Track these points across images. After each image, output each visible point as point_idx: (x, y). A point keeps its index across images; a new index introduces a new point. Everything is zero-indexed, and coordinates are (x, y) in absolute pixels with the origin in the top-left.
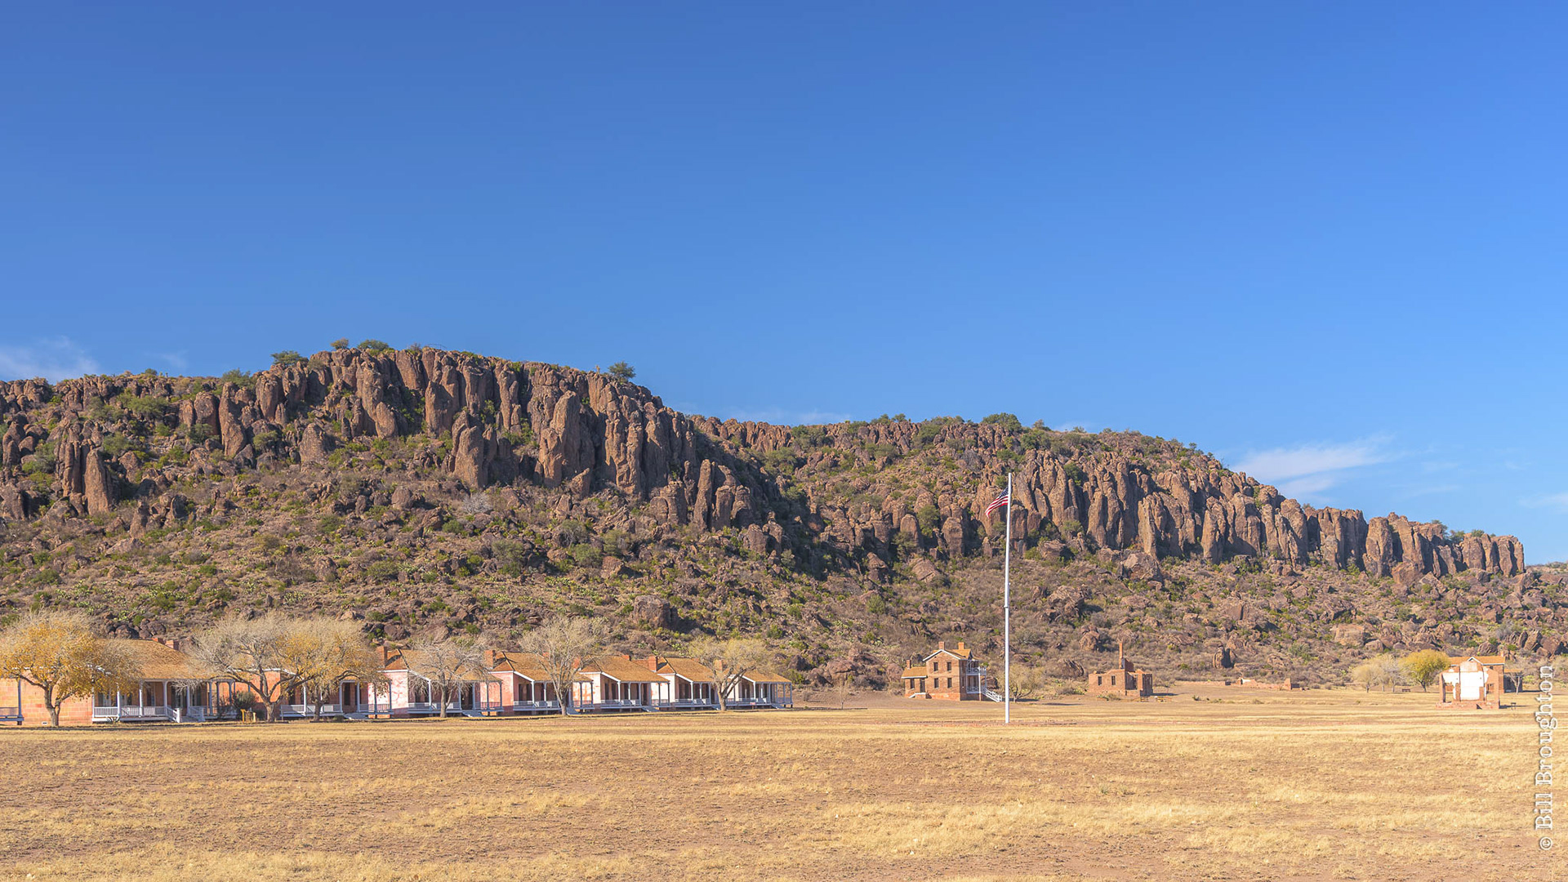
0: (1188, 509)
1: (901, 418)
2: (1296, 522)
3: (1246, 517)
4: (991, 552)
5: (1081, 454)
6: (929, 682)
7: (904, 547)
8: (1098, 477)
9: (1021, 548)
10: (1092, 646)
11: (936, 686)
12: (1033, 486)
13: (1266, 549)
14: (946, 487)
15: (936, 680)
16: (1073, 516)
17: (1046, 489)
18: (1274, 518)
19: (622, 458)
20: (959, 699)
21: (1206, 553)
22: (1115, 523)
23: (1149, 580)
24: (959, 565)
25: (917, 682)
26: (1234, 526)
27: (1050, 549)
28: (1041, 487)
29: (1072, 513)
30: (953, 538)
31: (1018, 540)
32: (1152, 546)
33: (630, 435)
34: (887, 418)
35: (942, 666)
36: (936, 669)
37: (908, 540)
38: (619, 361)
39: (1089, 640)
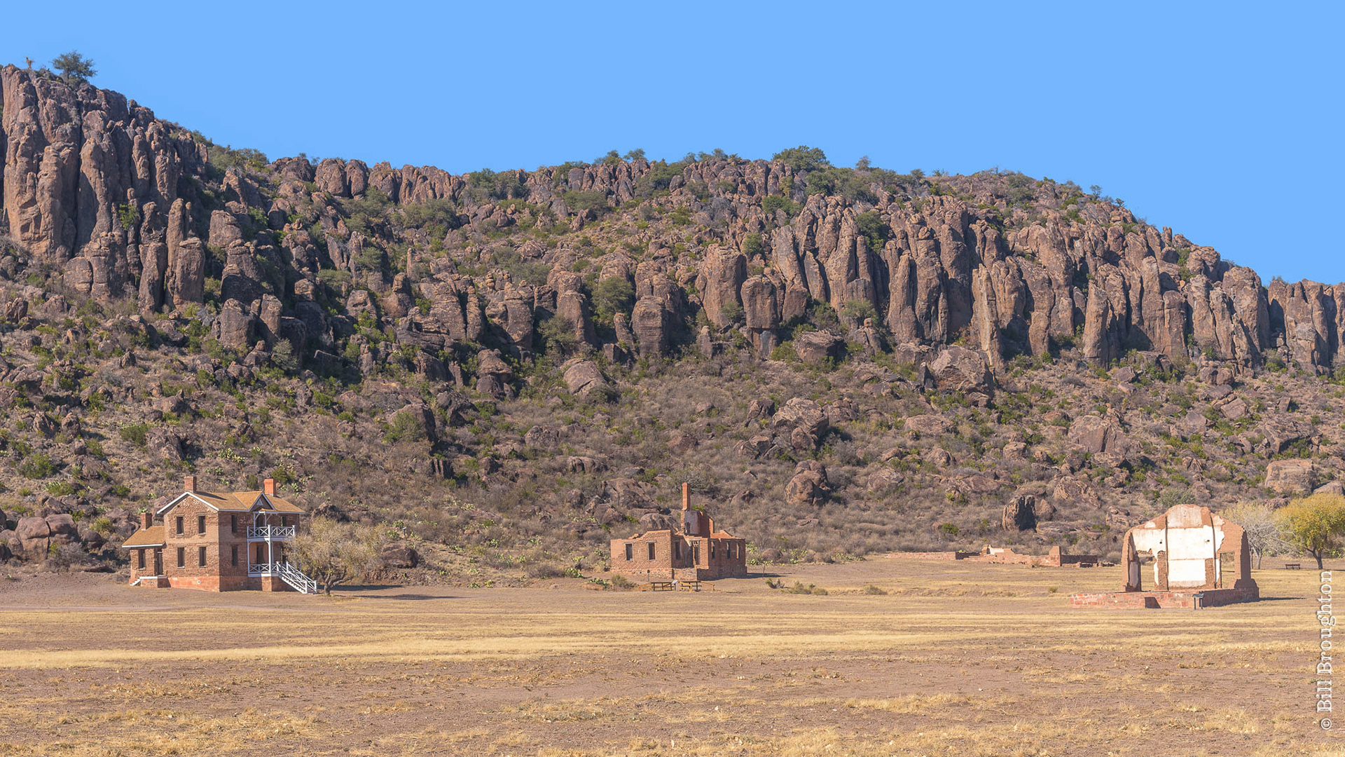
0: (1061, 282)
1: (638, 155)
2: (1246, 302)
3: (1162, 293)
4: (710, 350)
5: (891, 199)
6: (169, 555)
7: (557, 341)
8: (910, 233)
9: (765, 344)
10: (804, 496)
11: (181, 563)
12: (802, 249)
13: (1195, 344)
14: (661, 252)
15: (181, 551)
16: (861, 294)
17: (822, 252)
18: (1208, 296)
19: (28, 196)
20: (216, 589)
21: (1087, 351)
22: (932, 301)
23: (970, 391)
24: (653, 369)
25: (149, 555)
26: (1140, 306)
27: (810, 344)
28: (815, 252)
29: (861, 288)
30: (645, 328)
31: (760, 331)
32: (992, 338)
33: (45, 160)
34: (616, 155)
35: (190, 525)
36: (180, 530)
37: (564, 331)
38: (67, 50)
39: (799, 485)
